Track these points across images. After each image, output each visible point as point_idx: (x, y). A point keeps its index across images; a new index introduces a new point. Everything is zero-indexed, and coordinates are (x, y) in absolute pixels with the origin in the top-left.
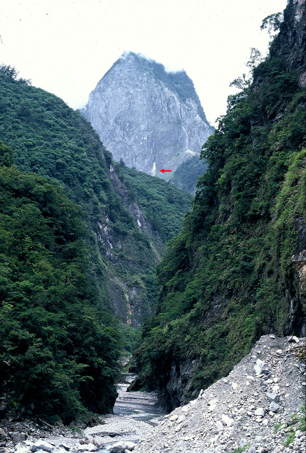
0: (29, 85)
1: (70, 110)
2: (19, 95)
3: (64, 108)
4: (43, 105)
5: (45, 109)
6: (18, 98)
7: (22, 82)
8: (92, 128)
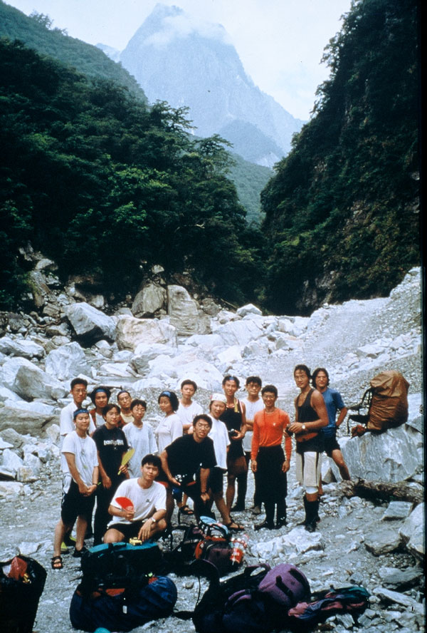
0: (65, 35)
1: (112, 63)
2: (55, 45)
3: (105, 60)
4: (82, 56)
5: (85, 61)
6: (55, 49)
7: (57, 31)
8: (136, 81)
